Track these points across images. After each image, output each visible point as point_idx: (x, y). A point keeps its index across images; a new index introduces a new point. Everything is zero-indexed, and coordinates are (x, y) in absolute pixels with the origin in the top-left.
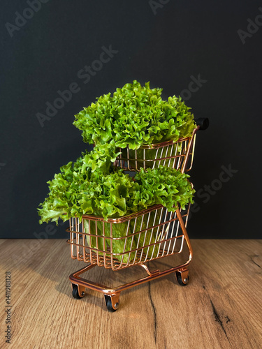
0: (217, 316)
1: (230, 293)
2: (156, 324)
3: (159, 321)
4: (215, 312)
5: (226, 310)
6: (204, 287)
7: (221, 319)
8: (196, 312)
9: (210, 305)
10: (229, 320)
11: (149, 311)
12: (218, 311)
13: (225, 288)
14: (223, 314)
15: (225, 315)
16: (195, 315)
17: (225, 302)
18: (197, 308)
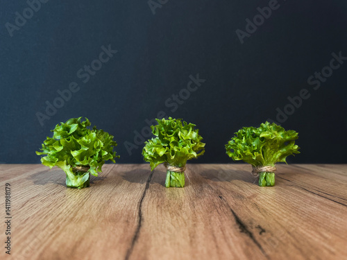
0: (242, 227)
1: (258, 202)
2: (135, 238)
3: (142, 234)
4: (238, 221)
5: (255, 218)
6: (221, 197)
7: (249, 229)
8: (208, 222)
9: (231, 214)
10: (263, 231)
11: (131, 221)
12: (244, 220)
13: (249, 198)
14: (251, 223)
15: (256, 224)
16: (206, 225)
17: (252, 211)
18: (210, 217)
